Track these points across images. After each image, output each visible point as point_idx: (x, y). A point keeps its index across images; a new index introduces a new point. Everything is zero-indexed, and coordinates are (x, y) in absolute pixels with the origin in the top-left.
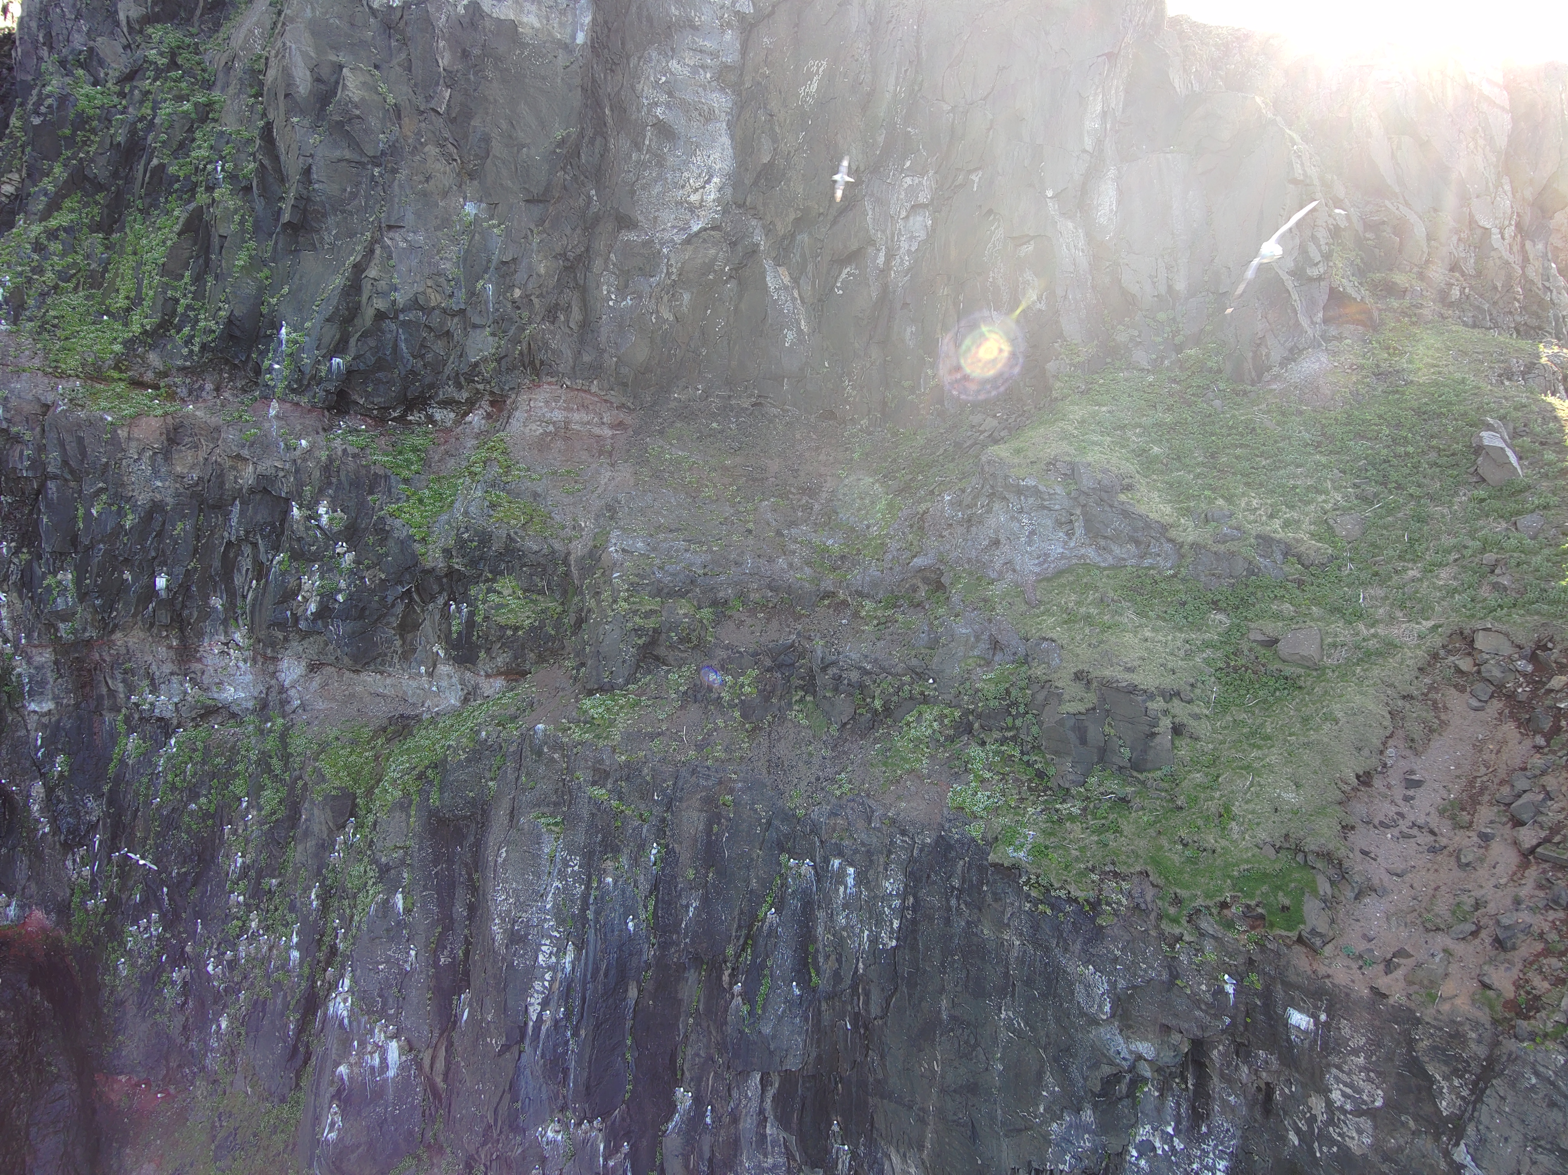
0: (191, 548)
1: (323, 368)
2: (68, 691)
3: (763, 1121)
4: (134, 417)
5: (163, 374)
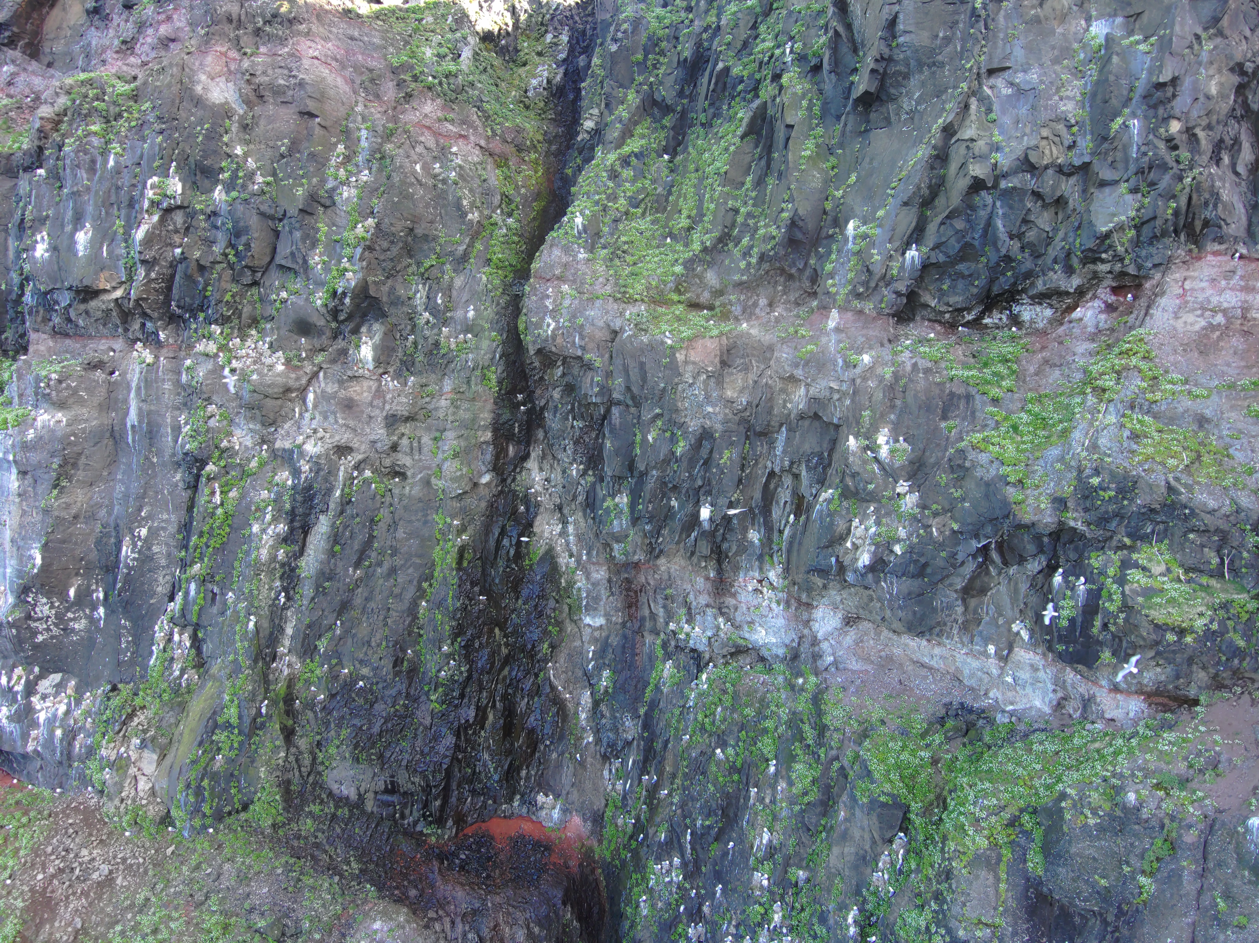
0: (736, 479)
1: (895, 265)
2: (618, 610)
4: (691, 339)
5: (719, 293)
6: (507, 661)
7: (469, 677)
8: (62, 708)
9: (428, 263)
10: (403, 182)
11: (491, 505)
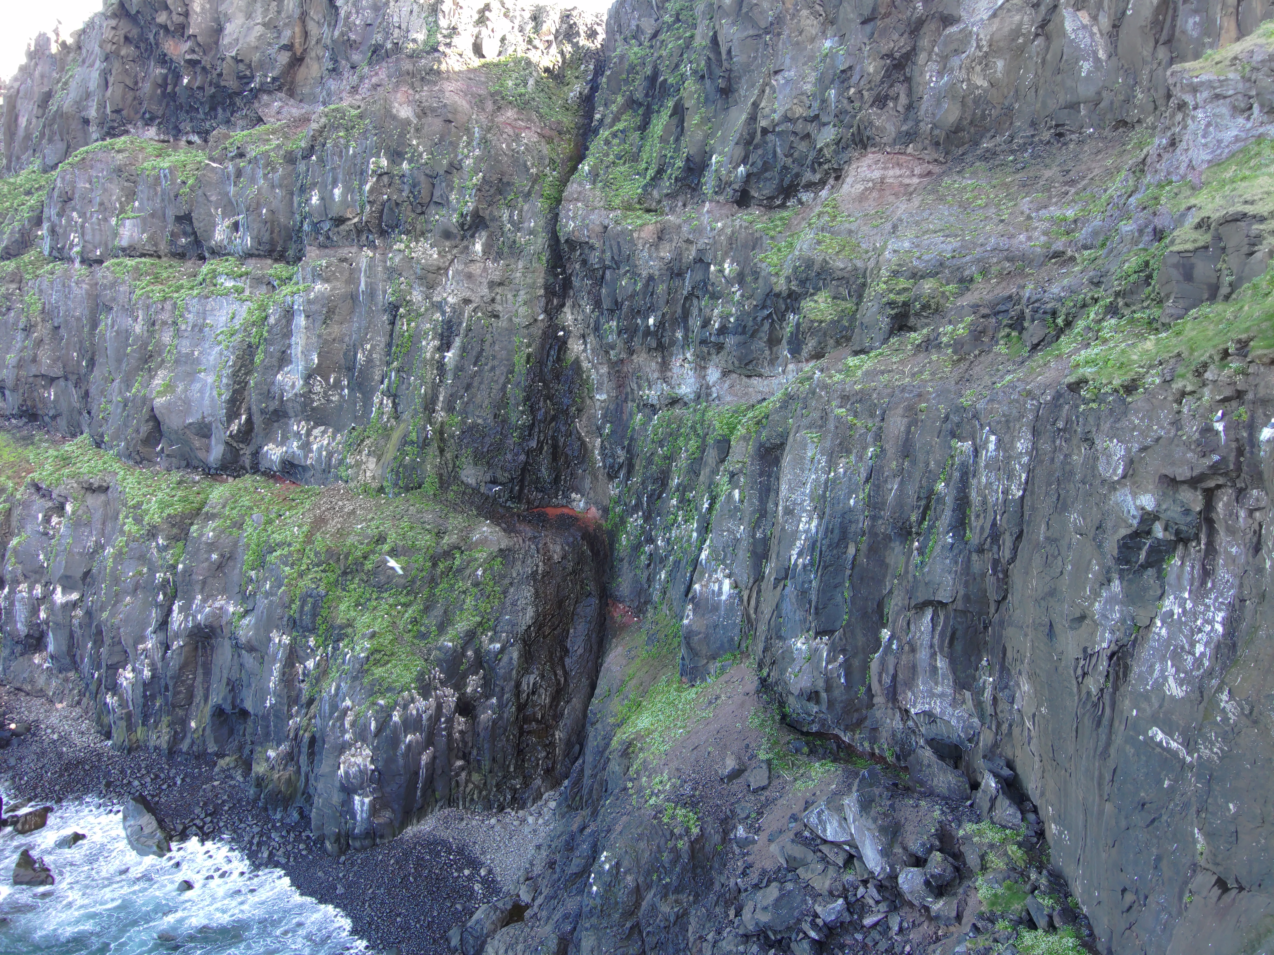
0: (666, 300)
1: (733, 175)
2: (613, 389)
3: (933, 655)
4: (641, 226)
5: (659, 202)
6: (554, 418)
7: (533, 424)
8: (326, 442)
9: (509, 198)
10: (496, 154)
11: (544, 333)
